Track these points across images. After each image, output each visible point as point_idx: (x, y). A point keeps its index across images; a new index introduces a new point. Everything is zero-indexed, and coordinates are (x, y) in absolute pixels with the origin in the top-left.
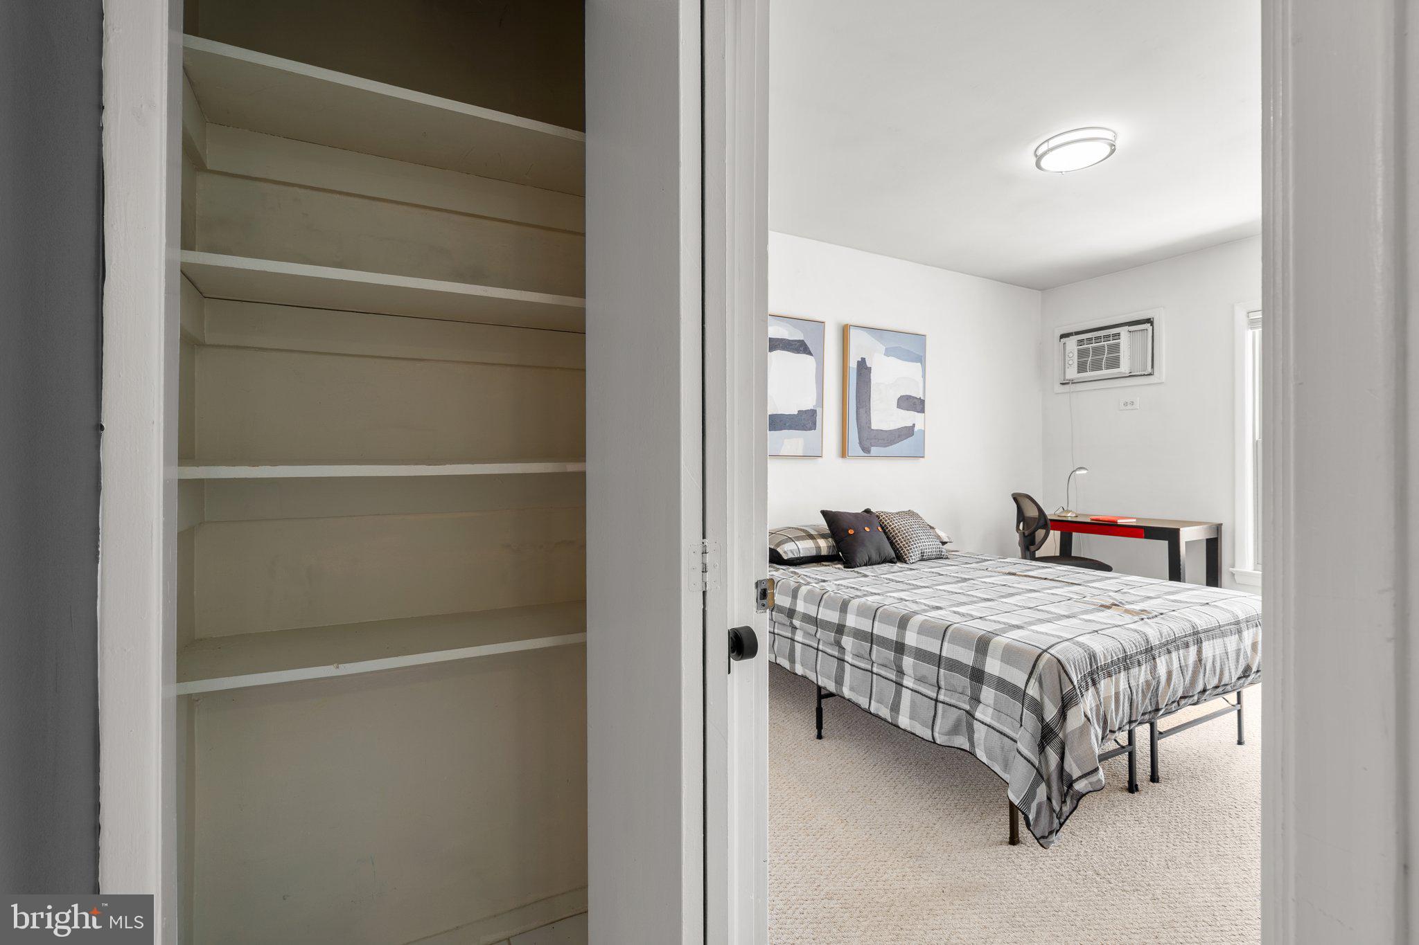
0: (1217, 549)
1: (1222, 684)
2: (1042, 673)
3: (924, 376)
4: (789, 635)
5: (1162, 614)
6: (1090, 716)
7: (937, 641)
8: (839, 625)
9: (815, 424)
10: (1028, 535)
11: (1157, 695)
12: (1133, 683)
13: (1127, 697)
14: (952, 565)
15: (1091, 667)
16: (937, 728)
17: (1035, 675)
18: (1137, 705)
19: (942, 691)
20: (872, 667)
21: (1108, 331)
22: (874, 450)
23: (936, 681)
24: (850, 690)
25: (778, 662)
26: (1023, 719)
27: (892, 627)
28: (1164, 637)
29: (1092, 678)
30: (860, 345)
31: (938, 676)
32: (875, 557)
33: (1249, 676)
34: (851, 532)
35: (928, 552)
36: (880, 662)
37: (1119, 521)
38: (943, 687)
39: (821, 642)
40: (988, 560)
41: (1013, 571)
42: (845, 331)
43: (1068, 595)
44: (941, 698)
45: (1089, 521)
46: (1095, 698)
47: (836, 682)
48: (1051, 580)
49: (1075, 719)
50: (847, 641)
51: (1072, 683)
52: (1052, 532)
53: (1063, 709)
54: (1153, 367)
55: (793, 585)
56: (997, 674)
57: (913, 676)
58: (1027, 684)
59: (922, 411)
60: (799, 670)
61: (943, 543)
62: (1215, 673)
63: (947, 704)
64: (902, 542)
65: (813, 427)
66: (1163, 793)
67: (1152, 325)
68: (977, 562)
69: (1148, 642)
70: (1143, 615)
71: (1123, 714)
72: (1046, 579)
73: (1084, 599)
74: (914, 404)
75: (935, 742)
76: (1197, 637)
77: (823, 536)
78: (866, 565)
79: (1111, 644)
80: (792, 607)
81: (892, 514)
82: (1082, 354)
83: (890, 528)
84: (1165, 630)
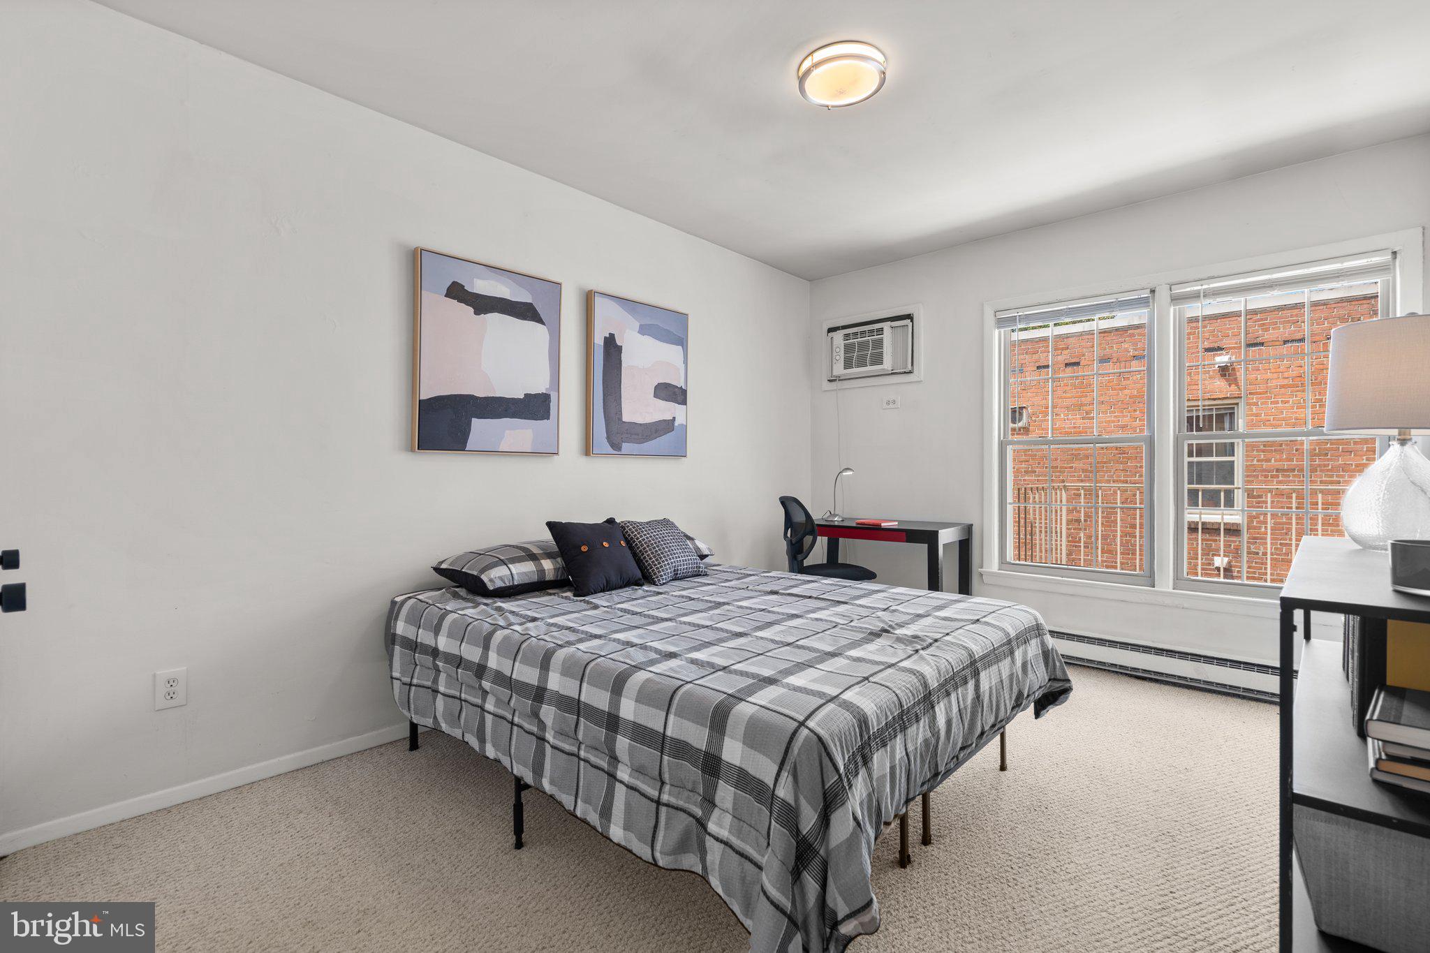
0: (968, 550)
1: (999, 720)
2: (798, 762)
3: (686, 362)
4: (479, 701)
5: (936, 641)
6: (860, 817)
7: (662, 712)
8: (538, 687)
9: (549, 412)
10: (796, 543)
11: (936, 755)
12: (911, 748)
13: (903, 768)
14: (709, 584)
15: (861, 739)
16: (658, 846)
17: (788, 766)
18: (916, 776)
19: (667, 788)
20: (579, 750)
21: (872, 325)
22: (626, 447)
23: (657, 773)
24: (551, 784)
25: (466, 740)
26: (771, 834)
27: (603, 692)
28: (942, 675)
29: (863, 756)
30: (608, 319)
31: (660, 766)
32: (614, 579)
33: (1021, 703)
34: (584, 549)
35: (682, 569)
36: (588, 743)
37: (882, 525)
38: (667, 781)
39: (517, 713)
40: (751, 575)
41: (775, 588)
42: (588, 299)
43: (834, 619)
44: (665, 798)
45: (854, 525)
46: (866, 784)
47: (534, 772)
48: (816, 598)
49: (841, 828)
50: (548, 713)
51: (837, 770)
52: (819, 538)
53: (825, 811)
54: (912, 365)
55: (487, 628)
56: (737, 763)
57: (629, 764)
58: (776, 780)
59: (684, 402)
60: (491, 752)
61: (703, 557)
62: (992, 709)
63: (673, 807)
64: (650, 559)
65: (546, 416)
66: (937, 861)
67: (912, 321)
68: (739, 579)
69: (926, 687)
70: (918, 644)
71: (900, 795)
72: (810, 597)
73: (852, 624)
74: (675, 393)
75: (656, 865)
76: (974, 667)
77: (550, 556)
78: (603, 591)
79: (884, 697)
80: (482, 663)
81: (641, 524)
82: (848, 349)
83: (637, 542)
84: (943, 665)
